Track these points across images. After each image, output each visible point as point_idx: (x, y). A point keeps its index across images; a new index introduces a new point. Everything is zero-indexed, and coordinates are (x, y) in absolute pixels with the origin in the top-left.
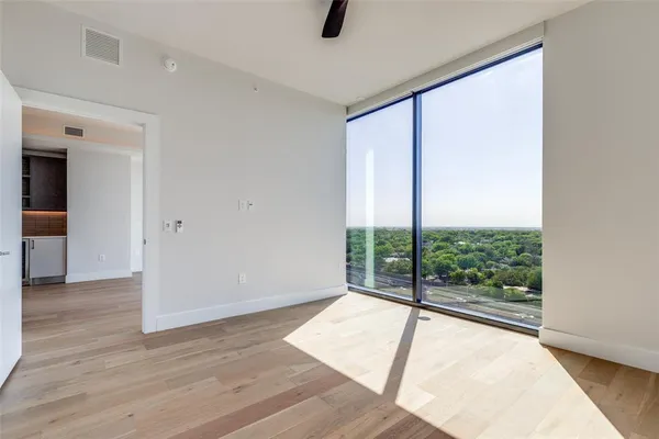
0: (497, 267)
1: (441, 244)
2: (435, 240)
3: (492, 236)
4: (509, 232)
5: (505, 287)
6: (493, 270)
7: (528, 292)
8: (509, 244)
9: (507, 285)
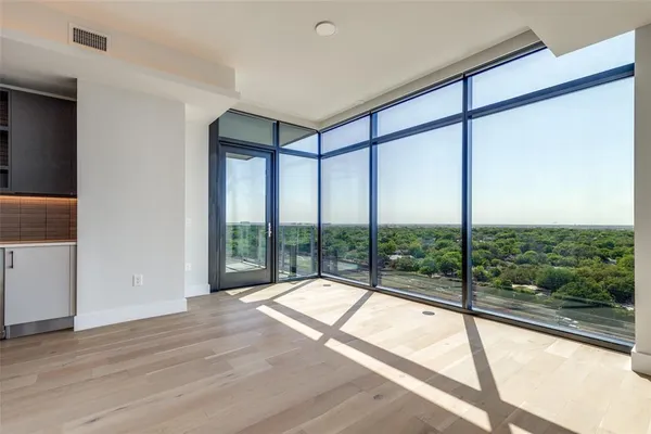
0: (502, 265)
1: (443, 241)
2: (437, 237)
3: (495, 233)
4: (511, 230)
5: (514, 286)
6: (499, 268)
7: (538, 291)
8: (513, 242)
9: (515, 283)
